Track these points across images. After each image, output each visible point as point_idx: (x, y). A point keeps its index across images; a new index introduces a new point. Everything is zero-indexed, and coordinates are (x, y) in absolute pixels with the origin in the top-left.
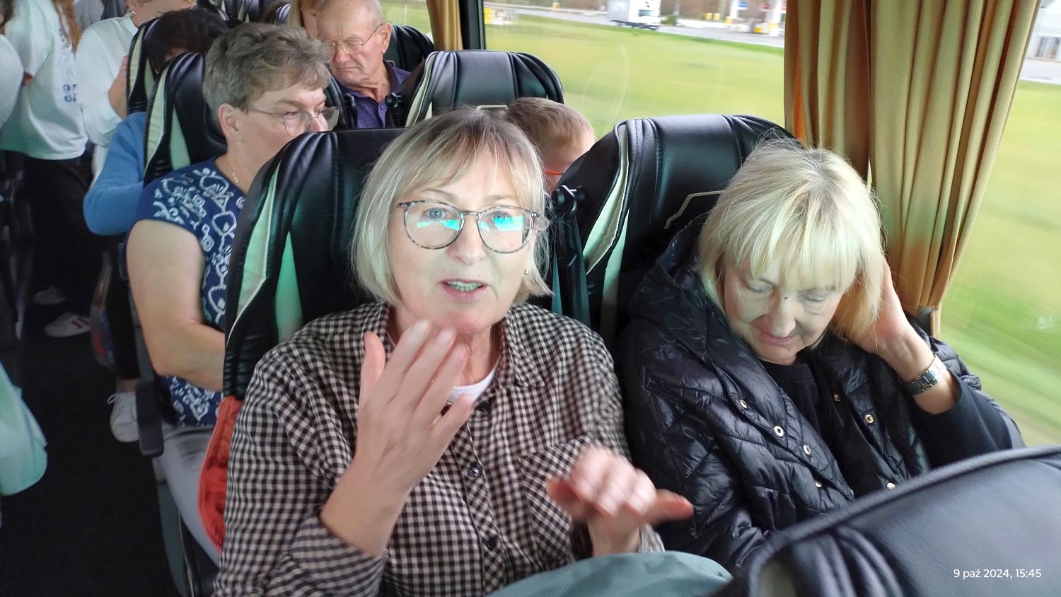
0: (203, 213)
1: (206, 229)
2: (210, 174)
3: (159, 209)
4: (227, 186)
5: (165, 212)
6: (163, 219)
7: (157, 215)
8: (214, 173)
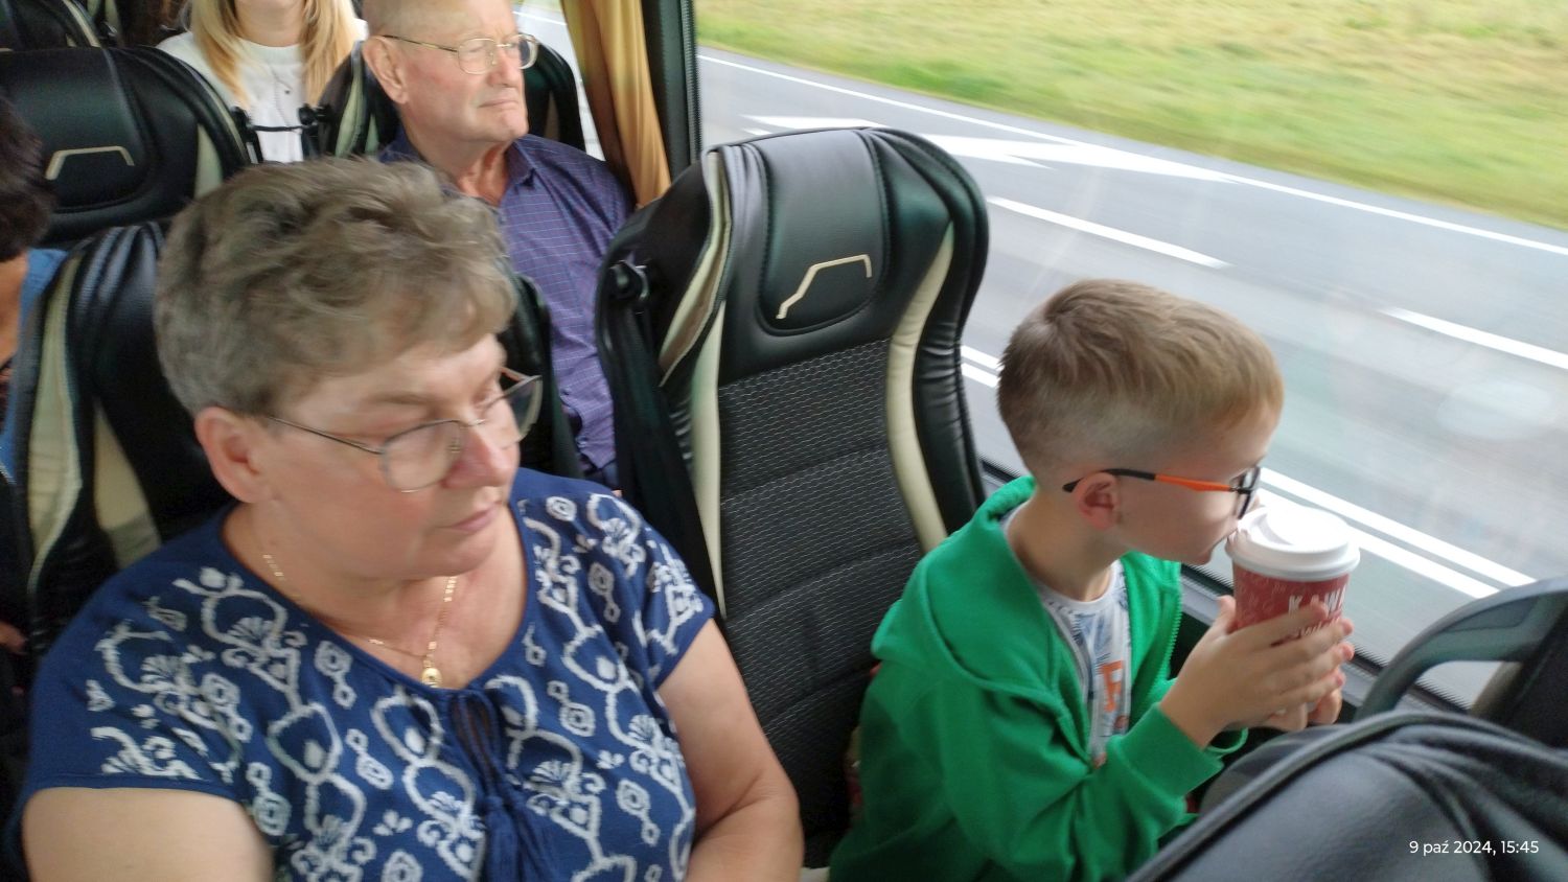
0: (241, 730)
1: (260, 774)
2: (226, 585)
3: (115, 747)
4: (281, 613)
5: (133, 755)
6: (133, 779)
7: (111, 768)
8: (236, 581)
